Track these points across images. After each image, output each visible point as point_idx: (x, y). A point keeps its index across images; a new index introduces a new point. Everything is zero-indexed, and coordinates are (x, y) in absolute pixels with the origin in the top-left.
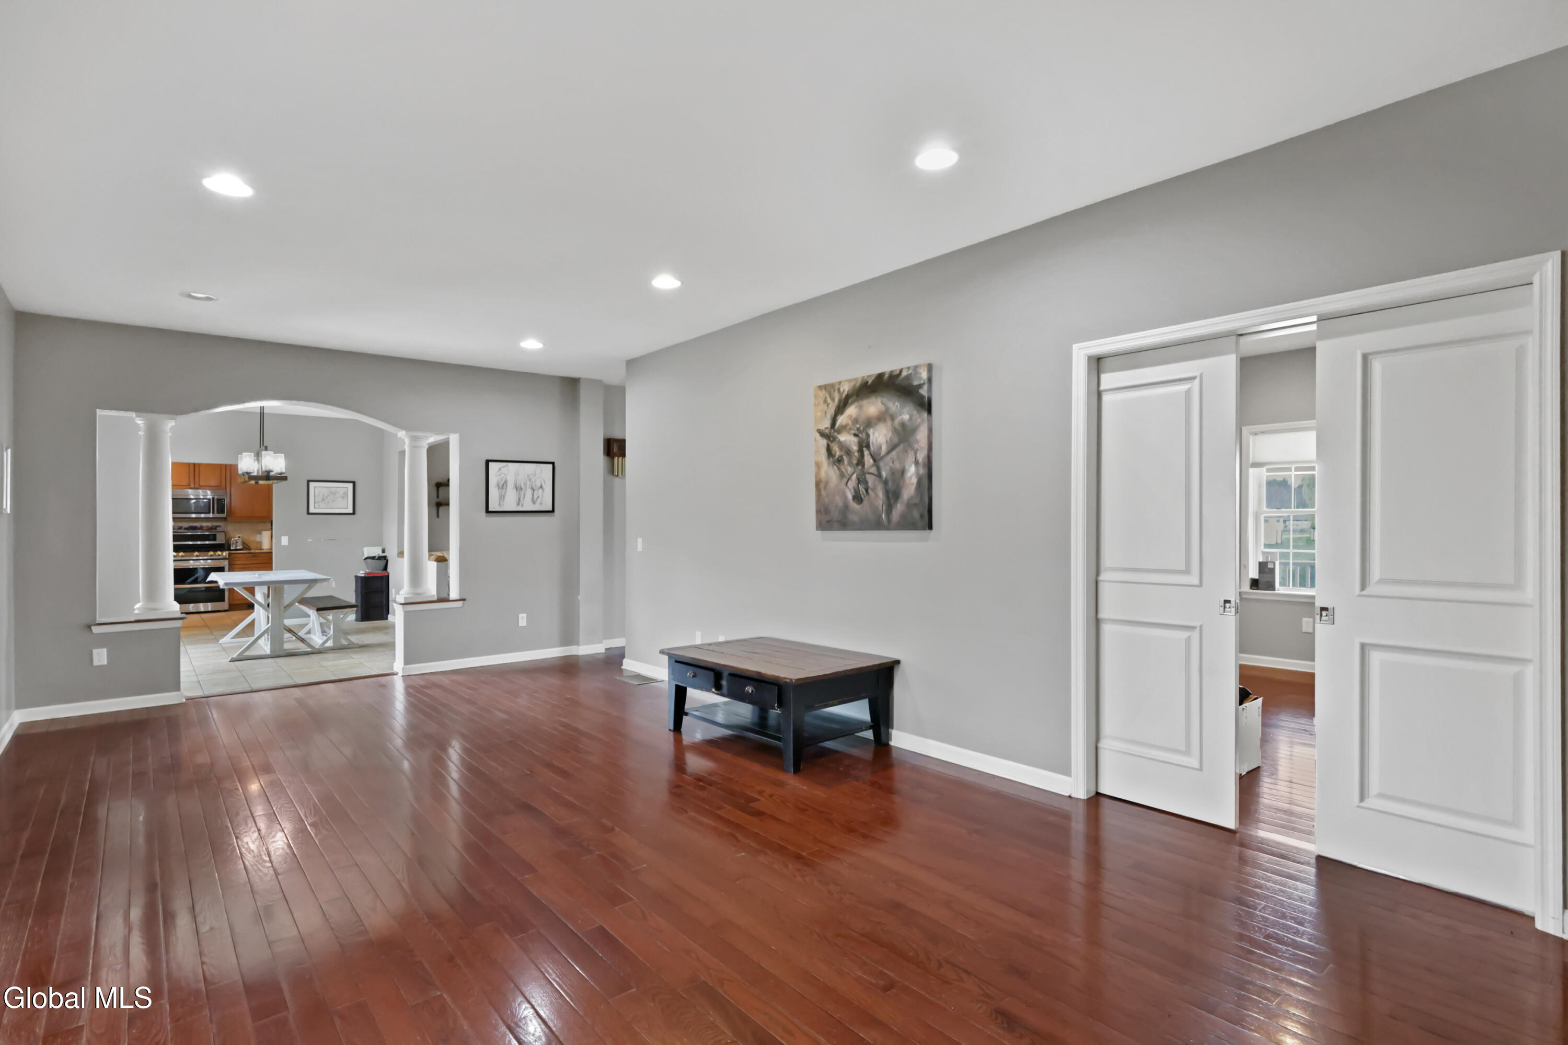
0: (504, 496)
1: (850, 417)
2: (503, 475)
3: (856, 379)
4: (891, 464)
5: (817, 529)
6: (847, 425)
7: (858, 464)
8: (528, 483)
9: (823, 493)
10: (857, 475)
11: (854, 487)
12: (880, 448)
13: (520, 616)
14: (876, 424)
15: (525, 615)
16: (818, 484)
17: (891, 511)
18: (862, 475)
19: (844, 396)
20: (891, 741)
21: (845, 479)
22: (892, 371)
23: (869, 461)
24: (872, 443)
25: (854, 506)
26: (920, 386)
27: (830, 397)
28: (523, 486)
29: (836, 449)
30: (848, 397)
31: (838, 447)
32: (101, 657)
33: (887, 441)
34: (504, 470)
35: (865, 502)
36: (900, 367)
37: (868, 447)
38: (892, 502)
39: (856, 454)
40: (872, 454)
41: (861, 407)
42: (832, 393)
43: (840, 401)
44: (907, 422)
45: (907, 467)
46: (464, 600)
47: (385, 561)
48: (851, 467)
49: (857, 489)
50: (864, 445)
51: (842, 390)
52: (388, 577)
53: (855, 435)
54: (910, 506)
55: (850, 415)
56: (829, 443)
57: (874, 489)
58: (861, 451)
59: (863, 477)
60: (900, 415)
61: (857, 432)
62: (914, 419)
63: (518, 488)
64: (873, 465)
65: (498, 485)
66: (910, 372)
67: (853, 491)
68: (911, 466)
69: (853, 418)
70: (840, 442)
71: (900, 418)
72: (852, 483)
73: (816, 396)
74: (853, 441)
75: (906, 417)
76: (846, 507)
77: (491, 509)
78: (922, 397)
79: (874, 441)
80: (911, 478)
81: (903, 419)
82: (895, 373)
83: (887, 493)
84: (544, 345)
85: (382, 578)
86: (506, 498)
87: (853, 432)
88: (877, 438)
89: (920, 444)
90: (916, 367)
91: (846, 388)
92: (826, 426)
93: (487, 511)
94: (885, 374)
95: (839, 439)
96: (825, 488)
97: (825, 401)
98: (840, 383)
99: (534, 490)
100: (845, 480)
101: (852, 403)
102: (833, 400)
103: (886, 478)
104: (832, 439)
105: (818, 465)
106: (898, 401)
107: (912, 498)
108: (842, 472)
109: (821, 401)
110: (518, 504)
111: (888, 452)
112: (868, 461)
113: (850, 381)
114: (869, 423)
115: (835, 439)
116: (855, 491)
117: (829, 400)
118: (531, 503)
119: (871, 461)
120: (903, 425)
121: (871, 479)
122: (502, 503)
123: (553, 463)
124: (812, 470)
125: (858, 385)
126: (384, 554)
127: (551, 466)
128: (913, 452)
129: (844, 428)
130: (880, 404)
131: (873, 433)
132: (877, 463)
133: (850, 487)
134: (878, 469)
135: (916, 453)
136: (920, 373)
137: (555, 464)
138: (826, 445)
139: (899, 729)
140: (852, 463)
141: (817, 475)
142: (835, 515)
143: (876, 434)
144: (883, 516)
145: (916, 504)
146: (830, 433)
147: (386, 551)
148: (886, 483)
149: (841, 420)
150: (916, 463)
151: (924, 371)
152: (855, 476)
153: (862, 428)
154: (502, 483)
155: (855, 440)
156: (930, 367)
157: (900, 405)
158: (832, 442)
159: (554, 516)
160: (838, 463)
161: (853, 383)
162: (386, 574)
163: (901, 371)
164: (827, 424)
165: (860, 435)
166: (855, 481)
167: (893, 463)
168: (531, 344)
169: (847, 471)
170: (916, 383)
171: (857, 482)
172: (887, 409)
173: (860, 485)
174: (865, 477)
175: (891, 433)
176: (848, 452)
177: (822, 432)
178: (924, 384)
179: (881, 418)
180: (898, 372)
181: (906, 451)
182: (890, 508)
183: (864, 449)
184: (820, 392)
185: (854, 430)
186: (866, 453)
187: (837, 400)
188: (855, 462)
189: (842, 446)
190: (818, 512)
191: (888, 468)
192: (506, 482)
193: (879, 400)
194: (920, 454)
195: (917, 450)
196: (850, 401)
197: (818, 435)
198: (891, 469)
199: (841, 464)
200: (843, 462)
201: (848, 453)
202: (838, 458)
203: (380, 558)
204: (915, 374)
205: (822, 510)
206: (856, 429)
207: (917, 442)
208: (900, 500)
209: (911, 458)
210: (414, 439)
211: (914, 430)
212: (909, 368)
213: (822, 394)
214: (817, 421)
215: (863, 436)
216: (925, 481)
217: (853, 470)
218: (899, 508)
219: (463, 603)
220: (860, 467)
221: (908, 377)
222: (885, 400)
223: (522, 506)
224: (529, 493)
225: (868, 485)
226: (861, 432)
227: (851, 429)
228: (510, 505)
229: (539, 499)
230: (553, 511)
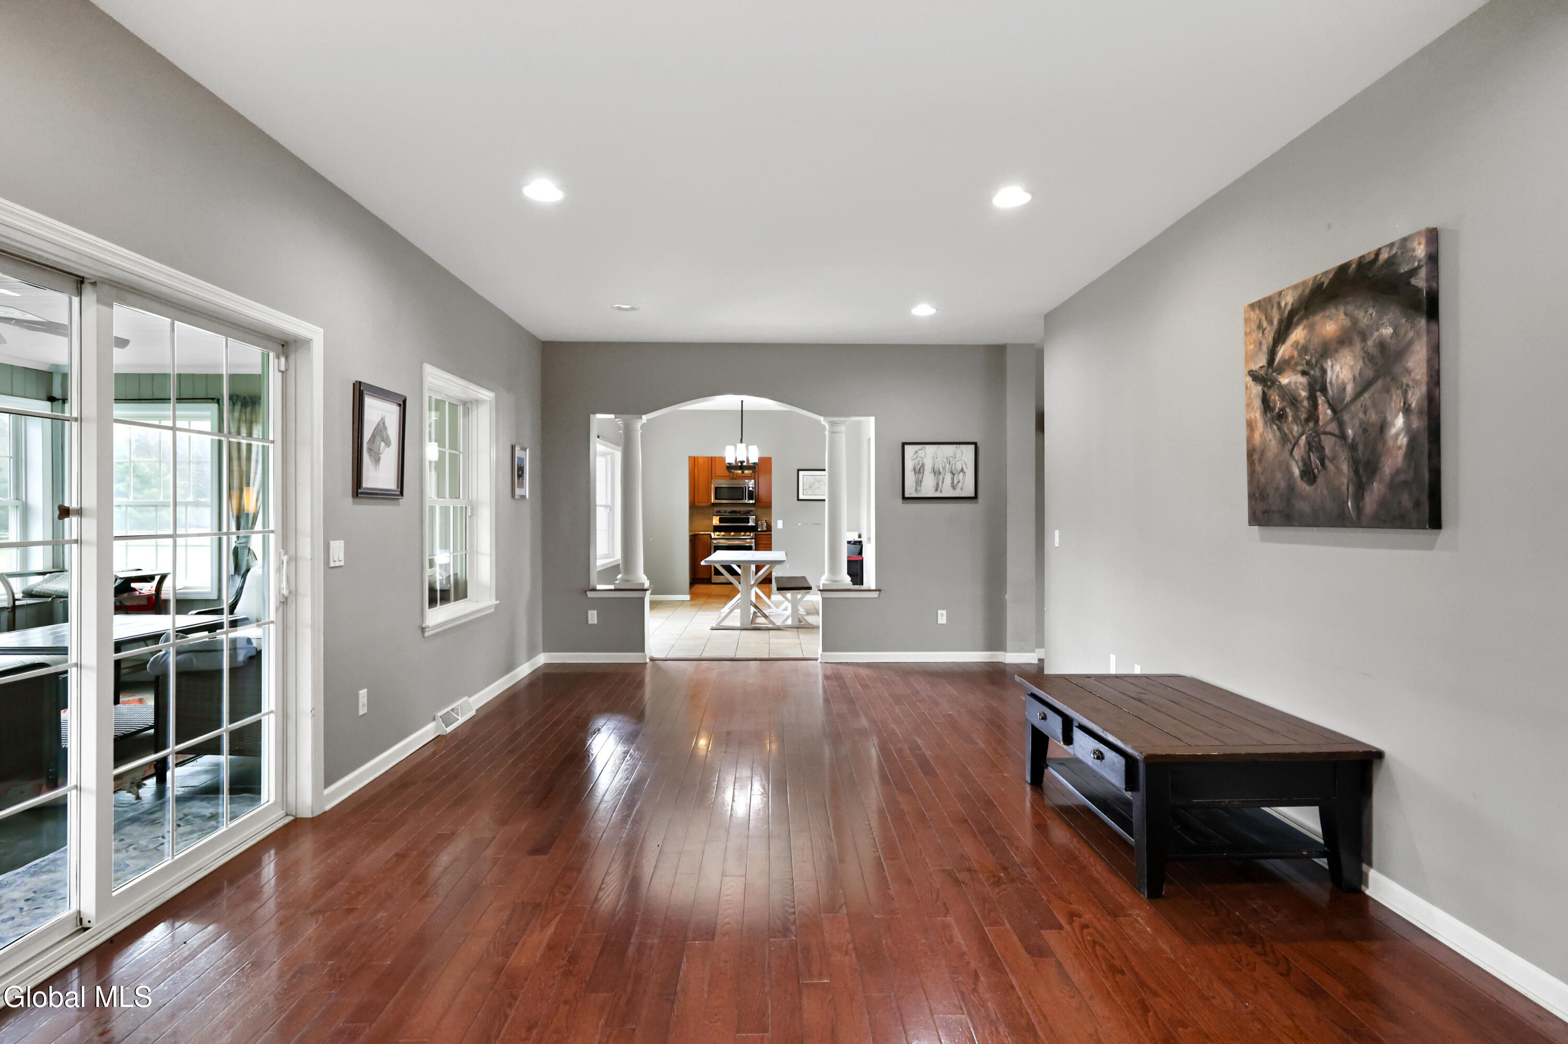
0: (921, 482)
1: (1296, 343)
2: (919, 459)
3: (1304, 283)
4: (1361, 415)
5: (1251, 523)
6: (1292, 357)
7: (1307, 420)
8: (947, 466)
9: (1258, 468)
10: (1307, 438)
11: (1302, 457)
12: (1344, 389)
13: (940, 612)
14: (1337, 351)
15: (944, 612)
16: (1250, 453)
17: (1363, 497)
18: (1315, 437)
19: (1286, 312)
20: (1367, 886)
21: (1288, 443)
22: (1363, 257)
23: (1326, 414)
24: (1331, 383)
25: (1303, 487)
26: (1413, 272)
27: (1266, 318)
28: (941, 470)
29: (1275, 397)
30: (1292, 313)
31: (1279, 396)
32: (593, 617)
33: (1354, 378)
34: (921, 453)
35: (1320, 480)
36: (1375, 248)
37: (1324, 390)
38: (1364, 480)
39: (1305, 403)
40: (1331, 402)
41: (1311, 328)
42: (1269, 311)
43: (1281, 321)
44: (1389, 340)
45: (1389, 418)
46: (880, 590)
47: (859, 546)
48: (1297, 425)
49: (1307, 460)
50: (1318, 386)
51: (1283, 304)
52: (862, 561)
53: (1304, 373)
54: (1394, 486)
55: (1295, 342)
56: (1266, 389)
57: (1334, 459)
58: (1312, 398)
59: (1316, 439)
60: (1378, 330)
61: (1306, 368)
62: (1402, 331)
63: (936, 472)
64: (1332, 420)
65: (914, 469)
66: (1394, 251)
67: (1300, 464)
68: (1396, 416)
69: (1299, 347)
70: (1281, 387)
71: (1376, 334)
72: (1298, 453)
73: (1247, 320)
74: (1301, 384)
75: (1387, 331)
76: (1291, 487)
77: (907, 495)
78: (1418, 290)
79: (1334, 381)
80: (1397, 435)
81: (1381, 335)
82: (1368, 259)
83: (1355, 464)
84: (937, 310)
85: (857, 561)
86: (923, 483)
87: (1300, 368)
88: (1337, 376)
89: (1413, 375)
90: (1405, 240)
91: (1289, 300)
92: (1261, 365)
93: (904, 498)
94: (1351, 265)
95: (1280, 382)
96: (1260, 461)
97: (1260, 327)
98: (1280, 294)
99: (954, 474)
100: (1289, 446)
101: (1298, 324)
102: (1270, 322)
103: (1353, 439)
104: (1269, 383)
105: (1250, 426)
106: (1374, 307)
107: (1398, 472)
108: (1285, 434)
109: (1254, 326)
110: (936, 490)
111: (1358, 395)
112: (1324, 412)
113: (1295, 287)
114: (1327, 350)
115: (1274, 382)
116: (1305, 464)
117: (1265, 324)
118: (951, 488)
119: (1329, 412)
120: (1382, 346)
121: (1328, 443)
122: (919, 488)
123: (975, 444)
124: (1243, 432)
125: (1307, 291)
126: (860, 539)
127: (972, 447)
128: (1399, 392)
129: (1286, 365)
130: (1342, 316)
131: (1332, 366)
132: (1338, 415)
133: (1296, 458)
134: (1341, 425)
135: (1405, 393)
136: (1414, 250)
137: (978, 444)
138: (1261, 393)
139: (1381, 871)
140: (1300, 420)
141: (1250, 439)
142: (1276, 503)
143: (1337, 368)
144: (1349, 504)
145: (1405, 483)
146: (1266, 374)
147: (862, 536)
148: (1353, 447)
149: (1284, 351)
150: (1407, 410)
151: (1419, 244)
152: (1304, 437)
153: (1314, 361)
154: (919, 467)
155: (1303, 380)
156: (1433, 236)
157: (1377, 312)
158: (1269, 388)
159: (978, 503)
160: (1278, 420)
161: (1300, 290)
162: (861, 558)
163: (1378, 253)
164: (1262, 361)
165: (1312, 372)
166: (1305, 447)
167: (1365, 413)
168: (924, 310)
169: (1292, 433)
170: (1404, 268)
171: (1307, 447)
172: (1355, 322)
173: (1311, 454)
174: (1320, 440)
175: (1361, 363)
176: (1294, 401)
177: (1256, 374)
178: (1419, 267)
179: (1343, 340)
180: (1373, 256)
181: (1388, 391)
182: (1360, 489)
183: (1318, 393)
184: (1252, 313)
185: (1303, 365)
186: (1321, 400)
187: (1276, 322)
188: (1303, 416)
189: (1285, 392)
190: (1252, 497)
191: (1357, 422)
192: (923, 465)
193: (1342, 309)
194: (1413, 393)
195: (1408, 385)
196: (1295, 319)
197: (1249, 379)
198: (1362, 423)
199: (1284, 420)
200: (1287, 417)
201: (1293, 403)
202: (1279, 412)
203: (855, 543)
204: (1402, 253)
205: (1257, 495)
206: (1304, 362)
207: (1408, 372)
208: (1377, 477)
209: (1396, 401)
210: (833, 424)
211: (1402, 353)
212: (1392, 245)
213: (1253, 315)
214: (1249, 358)
215: (1316, 372)
216: (1424, 440)
217: (1301, 430)
218: (1376, 490)
219: (879, 595)
220: (1311, 424)
221: (1391, 261)
222: (1350, 308)
223: (941, 491)
224: (948, 477)
225: (1324, 451)
226: (1313, 368)
227: (1297, 364)
228: (928, 490)
229: (960, 484)
230: (975, 497)
